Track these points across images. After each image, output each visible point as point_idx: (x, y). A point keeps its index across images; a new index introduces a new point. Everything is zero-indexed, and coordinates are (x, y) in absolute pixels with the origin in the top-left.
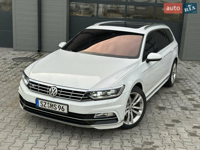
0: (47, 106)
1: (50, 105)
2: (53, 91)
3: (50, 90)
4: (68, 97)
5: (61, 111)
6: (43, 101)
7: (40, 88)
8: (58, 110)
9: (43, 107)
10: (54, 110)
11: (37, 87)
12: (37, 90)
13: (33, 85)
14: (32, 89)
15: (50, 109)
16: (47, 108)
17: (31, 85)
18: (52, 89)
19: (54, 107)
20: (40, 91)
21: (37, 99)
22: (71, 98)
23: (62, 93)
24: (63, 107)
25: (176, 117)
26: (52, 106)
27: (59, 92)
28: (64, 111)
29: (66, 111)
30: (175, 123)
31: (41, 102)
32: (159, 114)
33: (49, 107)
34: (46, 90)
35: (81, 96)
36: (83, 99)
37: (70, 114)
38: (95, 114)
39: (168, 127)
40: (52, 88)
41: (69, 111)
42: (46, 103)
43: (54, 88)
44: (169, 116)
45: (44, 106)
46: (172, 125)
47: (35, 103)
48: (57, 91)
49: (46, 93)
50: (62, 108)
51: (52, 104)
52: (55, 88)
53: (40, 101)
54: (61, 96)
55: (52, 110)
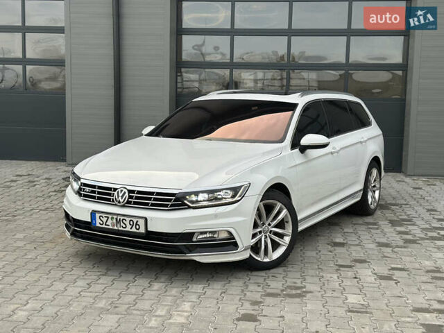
0: (110, 225)
1: (115, 221)
2: (120, 195)
3: (116, 193)
4: (147, 204)
5: (134, 230)
6: (104, 215)
7: (99, 193)
8: (128, 229)
9: (104, 226)
10: (122, 229)
11: (94, 192)
12: (94, 197)
13: (87, 189)
14: (85, 196)
15: (115, 228)
16: (110, 227)
17: (84, 189)
18: (118, 192)
19: (122, 224)
20: (99, 198)
21: (93, 213)
22: (151, 206)
23: (137, 198)
24: (137, 222)
25: (362, 255)
26: (118, 222)
27: (130, 197)
28: (138, 229)
29: (142, 230)
30: (357, 264)
31: (100, 216)
32: (330, 251)
33: (113, 226)
34: (109, 194)
35: (170, 200)
36: (172, 206)
37: (150, 235)
38: (193, 233)
39: (341, 269)
40: (119, 190)
41: (149, 230)
42: (108, 218)
43: (122, 191)
44: (349, 255)
45: (106, 225)
46: (351, 267)
47: (90, 221)
48: (127, 194)
49: (109, 200)
50: (136, 224)
51: (119, 218)
52: (125, 190)
53: (98, 215)
54: (135, 203)
55: (118, 230)
